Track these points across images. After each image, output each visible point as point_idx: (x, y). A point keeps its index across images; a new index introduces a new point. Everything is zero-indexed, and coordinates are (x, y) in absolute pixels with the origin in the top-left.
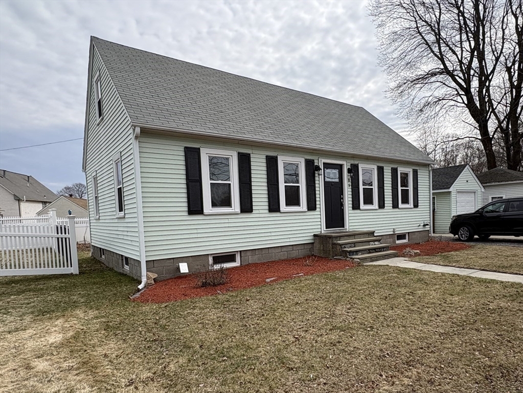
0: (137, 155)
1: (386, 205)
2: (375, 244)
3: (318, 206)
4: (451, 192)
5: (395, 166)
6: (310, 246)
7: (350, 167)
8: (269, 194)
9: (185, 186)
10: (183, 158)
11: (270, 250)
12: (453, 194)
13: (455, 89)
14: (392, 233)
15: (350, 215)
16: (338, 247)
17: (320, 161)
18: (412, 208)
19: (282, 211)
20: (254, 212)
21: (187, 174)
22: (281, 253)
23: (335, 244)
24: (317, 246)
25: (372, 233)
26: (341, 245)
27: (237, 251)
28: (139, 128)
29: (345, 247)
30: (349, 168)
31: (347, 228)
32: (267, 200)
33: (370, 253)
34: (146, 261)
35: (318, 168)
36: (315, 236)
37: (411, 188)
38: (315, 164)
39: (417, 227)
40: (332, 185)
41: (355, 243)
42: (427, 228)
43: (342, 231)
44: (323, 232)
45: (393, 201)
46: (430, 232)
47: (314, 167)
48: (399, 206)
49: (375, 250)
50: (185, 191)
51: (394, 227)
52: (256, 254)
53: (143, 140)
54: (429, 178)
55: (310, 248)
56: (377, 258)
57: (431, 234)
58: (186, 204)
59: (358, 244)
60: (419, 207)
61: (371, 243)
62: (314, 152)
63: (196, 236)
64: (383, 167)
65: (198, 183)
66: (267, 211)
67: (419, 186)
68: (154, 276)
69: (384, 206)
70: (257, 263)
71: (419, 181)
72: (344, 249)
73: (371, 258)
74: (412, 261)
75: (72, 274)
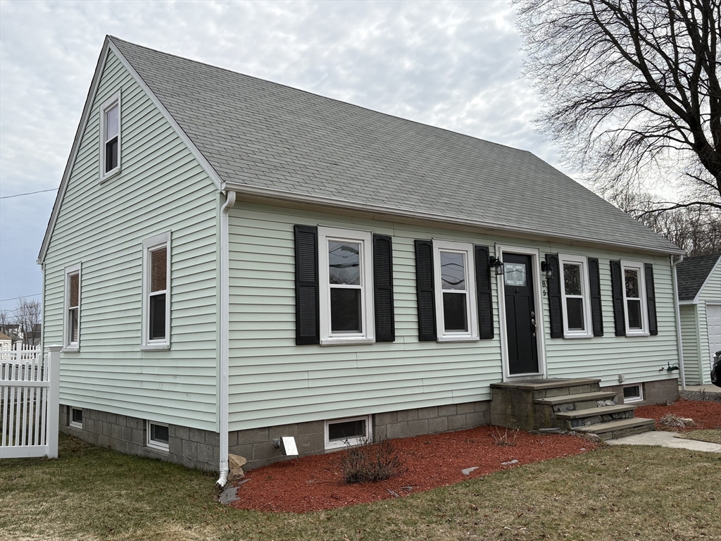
0: (225, 238)
1: (605, 330)
2: (606, 405)
3: (496, 331)
4: (696, 305)
5: (615, 258)
6: (484, 407)
7: (544, 260)
8: (418, 308)
9: (292, 294)
10: (291, 245)
11: (420, 413)
12: (700, 310)
13: (666, 116)
14: (617, 383)
15: (549, 348)
16: (547, 410)
17: (497, 249)
18: (646, 337)
19: (440, 340)
20: (397, 340)
21: (296, 273)
22: (439, 419)
23: (539, 403)
24: (498, 406)
25: (595, 384)
26: (551, 405)
27: (368, 415)
28: (234, 194)
29: (559, 410)
30: (543, 262)
31: (545, 373)
32: (415, 319)
33: (603, 422)
34: (229, 432)
35: (494, 262)
36: (493, 387)
37: (643, 299)
38: (491, 255)
39: (657, 373)
40: (516, 292)
41: (574, 402)
42: (675, 374)
43: (535, 378)
44: (505, 380)
45: (615, 322)
46: (679, 383)
47: (489, 259)
48: (627, 333)
49: (612, 417)
50: (292, 302)
51: (620, 372)
52: (399, 420)
53: (234, 212)
54: (672, 280)
55: (484, 410)
56: (622, 432)
57: (683, 388)
58: (292, 327)
59: (579, 403)
60: (659, 334)
61: (599, 402)
62: (488, 232)
63: (306, 385)
64: (597, 260)
65: (313, 289)
66: (416, 340)
67: (656, 295)
68: (241, 461)
69: (603, 333)
70: (401, 439)
71: (656, 286)
72: (560, 414)
73: (612, 432)
74: (691, 439)
75: (46, 457)
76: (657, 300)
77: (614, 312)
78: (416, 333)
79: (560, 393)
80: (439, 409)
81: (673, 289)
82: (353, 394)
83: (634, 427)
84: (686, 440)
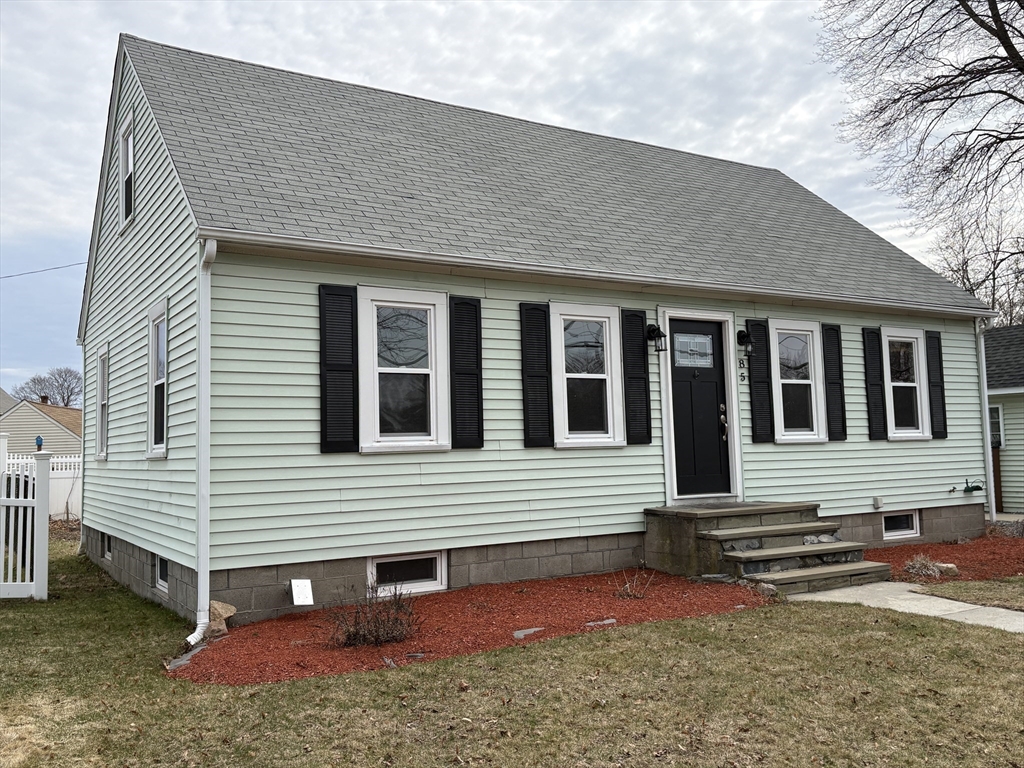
0: (206, 305)
1: (849, 431)
2: (820, 542)
3: (655, 433)
5: (871, 324)
6: (634, 542)
7: (743, 329)
8: (525, 401)
9: (316, 381)
10: (315, 312)
14: (870, 510)
15: (746, 458)
16: (714, 548)
17: (660, 313)
18: (926, 440)
19: (559, 446)
20: (487, 446)
21: (323, 352)
22: (557, 558)
23: (703, 538)
24: (654, 541)
25: (811, 511)
26: (721, 542)
27: (440, 551)
28: (215, 243)
29: (733, 549)
30: (740, 333)
31: (740, 493)
32: (519, 416)
33: (805, 566)
34: (211, 572)
35: (655, 333)
36: (648, 513)
37: (921, 384)
38: (649, 322)
39: (945, 496)
40: (694, 376)
41: (762, 537)
42: (978, 498)
43: (723, 501)
44: (670, 503)
45: (869, 420)
46: (986, 509)
47: (646, 330)
48: (889, 435)
49: (822, 560)
50: (316, 393)
51: (876, 494)
52: (490, 558)
53: (221, 269)
54: (977, 356)
55: (635, 545)
56: (828, 582)
57: (991, 516)
58: (316, 427)
59: (770, 539)
60: (949, 437)
61: (808, 538)
62: (645, 290)
63: (336, 508)
64: (839, 327)
65: (349, 375)
66: (520, 446)
67: (946, 379)
68: (227, 610)
69: (846, 435)
70: (492, 585)
71: (945, 365)
72: (731, 554)
73: (809, 581)
74: (933, 595)
75: (31, 598)
76: (946, 386)
77: (868, 404)
78: (520, 436)
79: (744, 524)
80: (558, 543)
81: (978, 369)
82: (414, 522)
83: (851, 576)
84: (924, 596)
